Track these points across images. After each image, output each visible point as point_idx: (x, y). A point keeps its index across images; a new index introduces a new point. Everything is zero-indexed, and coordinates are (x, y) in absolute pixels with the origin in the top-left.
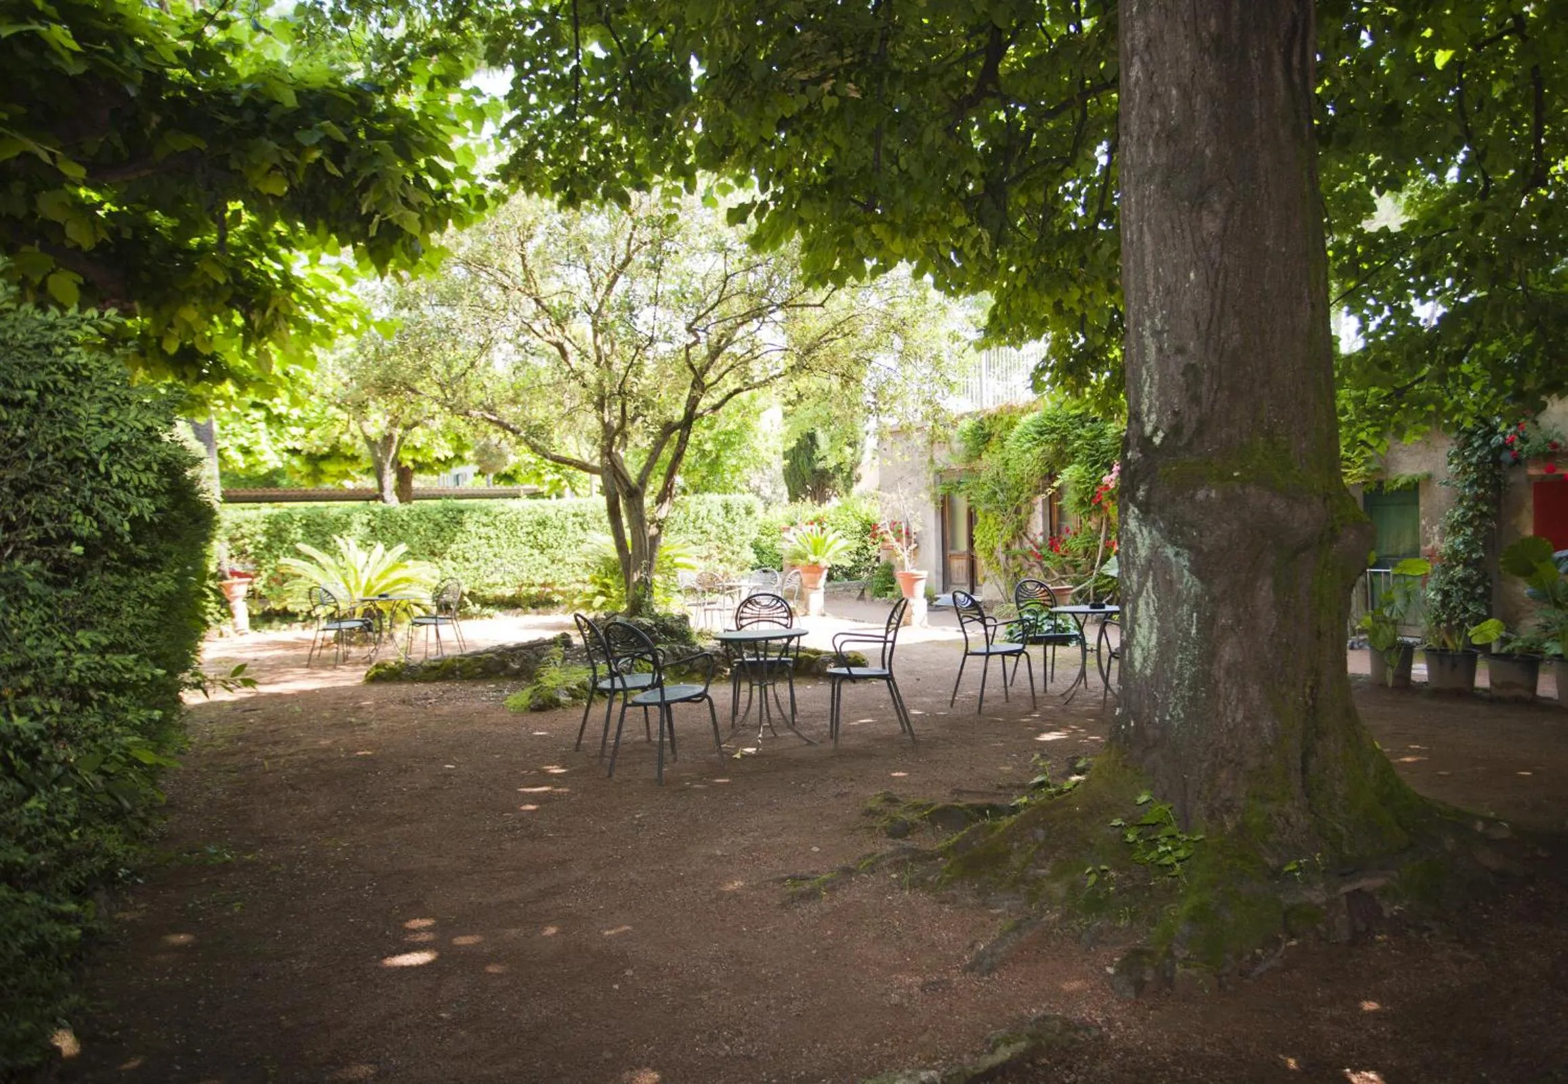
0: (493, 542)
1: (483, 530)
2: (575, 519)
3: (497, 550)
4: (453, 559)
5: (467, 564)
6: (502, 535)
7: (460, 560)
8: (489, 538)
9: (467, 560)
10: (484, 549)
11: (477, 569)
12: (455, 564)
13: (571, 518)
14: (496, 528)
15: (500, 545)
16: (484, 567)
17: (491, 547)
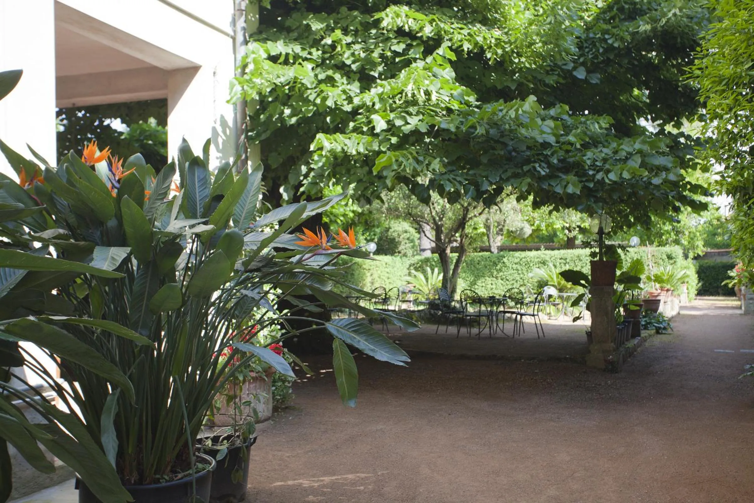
0: (520, 272)
1: (514, 266)
2: (561, 261)
3: (522, 276)
4: (502, 279)
5: (507, 282)
6: (524, 268)
7: (505, 280)
8: (518, 270)
9: (508, 280)
10: (516, 275)
11: (513, 284)
12: (502, 282)
13: (559, 261)
14: (521, 265)
15: (523, 273)
16: (515, 283)
17: (519, 274)
